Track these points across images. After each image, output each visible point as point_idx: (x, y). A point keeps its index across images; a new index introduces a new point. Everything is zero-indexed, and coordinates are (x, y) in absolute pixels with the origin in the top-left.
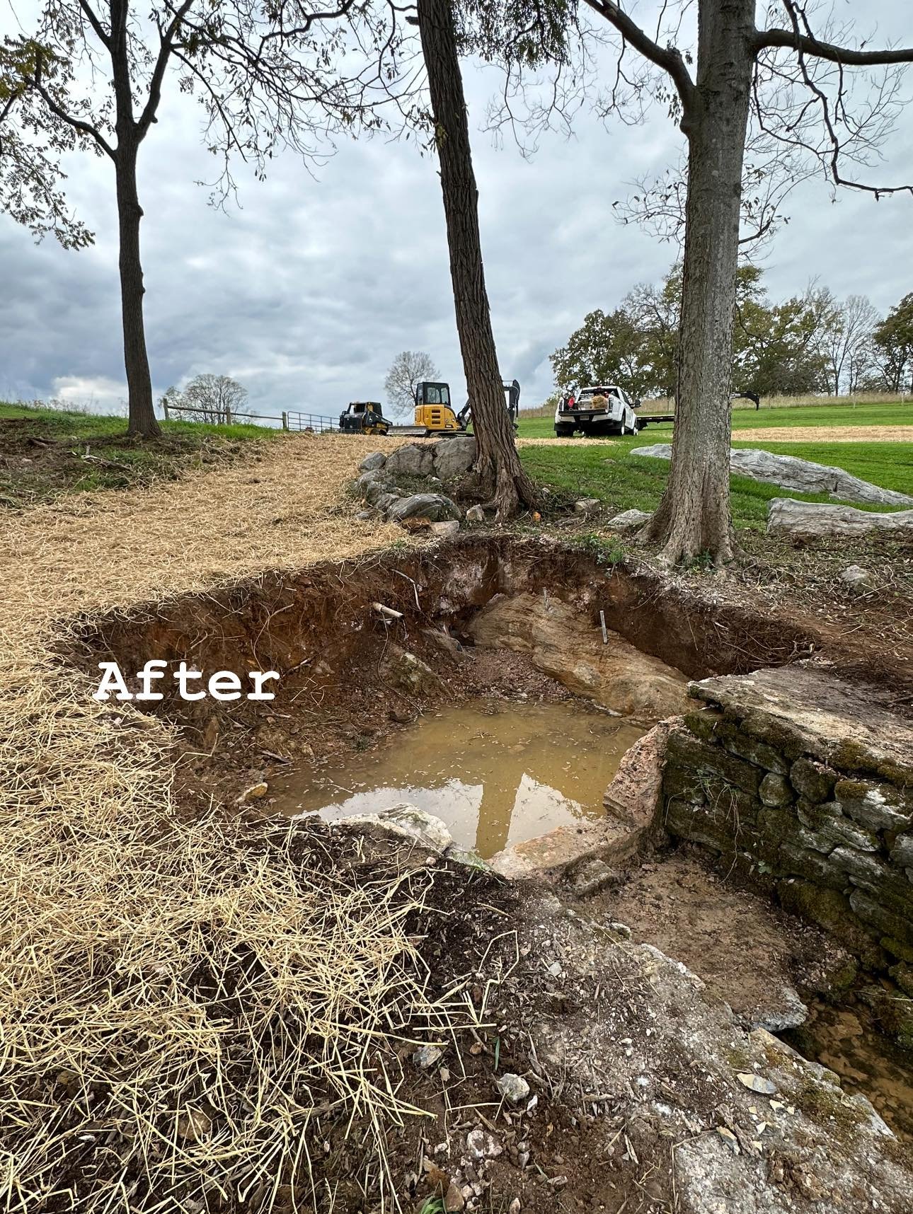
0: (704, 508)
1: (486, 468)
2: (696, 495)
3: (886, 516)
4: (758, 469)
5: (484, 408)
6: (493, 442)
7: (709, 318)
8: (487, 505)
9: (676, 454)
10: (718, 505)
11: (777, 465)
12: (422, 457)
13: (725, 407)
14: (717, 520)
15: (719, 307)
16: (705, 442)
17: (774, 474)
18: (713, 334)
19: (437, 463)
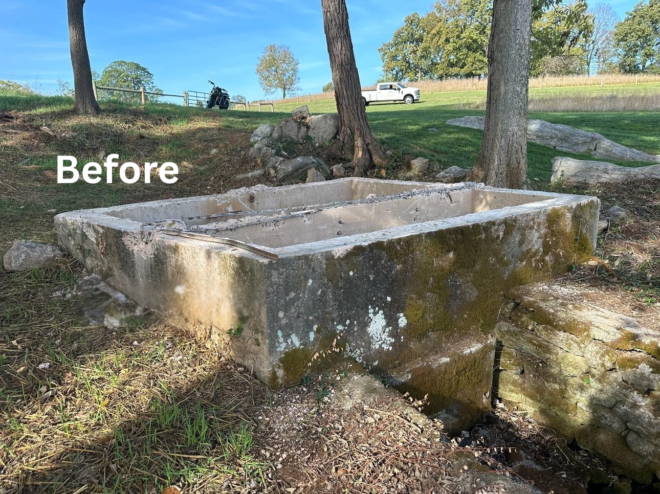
0: (508, 165)
1: (347, 137)
2: (503, 157)
3: (637, 170)
4: (540, 134)
5: (345, 92)
6: (352, 117)
7: (513, 28)
8: (348, 165)
9: (488, 127)
10: (519, 163)
11: (553, 131)
12: (299, 128)
13: (524, 92)
14: (518, 174)
15: (520, 20)
16: (509, 118)
17: (551, 138)
18: (516, 39)
19: (311, 134)
